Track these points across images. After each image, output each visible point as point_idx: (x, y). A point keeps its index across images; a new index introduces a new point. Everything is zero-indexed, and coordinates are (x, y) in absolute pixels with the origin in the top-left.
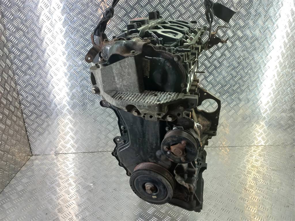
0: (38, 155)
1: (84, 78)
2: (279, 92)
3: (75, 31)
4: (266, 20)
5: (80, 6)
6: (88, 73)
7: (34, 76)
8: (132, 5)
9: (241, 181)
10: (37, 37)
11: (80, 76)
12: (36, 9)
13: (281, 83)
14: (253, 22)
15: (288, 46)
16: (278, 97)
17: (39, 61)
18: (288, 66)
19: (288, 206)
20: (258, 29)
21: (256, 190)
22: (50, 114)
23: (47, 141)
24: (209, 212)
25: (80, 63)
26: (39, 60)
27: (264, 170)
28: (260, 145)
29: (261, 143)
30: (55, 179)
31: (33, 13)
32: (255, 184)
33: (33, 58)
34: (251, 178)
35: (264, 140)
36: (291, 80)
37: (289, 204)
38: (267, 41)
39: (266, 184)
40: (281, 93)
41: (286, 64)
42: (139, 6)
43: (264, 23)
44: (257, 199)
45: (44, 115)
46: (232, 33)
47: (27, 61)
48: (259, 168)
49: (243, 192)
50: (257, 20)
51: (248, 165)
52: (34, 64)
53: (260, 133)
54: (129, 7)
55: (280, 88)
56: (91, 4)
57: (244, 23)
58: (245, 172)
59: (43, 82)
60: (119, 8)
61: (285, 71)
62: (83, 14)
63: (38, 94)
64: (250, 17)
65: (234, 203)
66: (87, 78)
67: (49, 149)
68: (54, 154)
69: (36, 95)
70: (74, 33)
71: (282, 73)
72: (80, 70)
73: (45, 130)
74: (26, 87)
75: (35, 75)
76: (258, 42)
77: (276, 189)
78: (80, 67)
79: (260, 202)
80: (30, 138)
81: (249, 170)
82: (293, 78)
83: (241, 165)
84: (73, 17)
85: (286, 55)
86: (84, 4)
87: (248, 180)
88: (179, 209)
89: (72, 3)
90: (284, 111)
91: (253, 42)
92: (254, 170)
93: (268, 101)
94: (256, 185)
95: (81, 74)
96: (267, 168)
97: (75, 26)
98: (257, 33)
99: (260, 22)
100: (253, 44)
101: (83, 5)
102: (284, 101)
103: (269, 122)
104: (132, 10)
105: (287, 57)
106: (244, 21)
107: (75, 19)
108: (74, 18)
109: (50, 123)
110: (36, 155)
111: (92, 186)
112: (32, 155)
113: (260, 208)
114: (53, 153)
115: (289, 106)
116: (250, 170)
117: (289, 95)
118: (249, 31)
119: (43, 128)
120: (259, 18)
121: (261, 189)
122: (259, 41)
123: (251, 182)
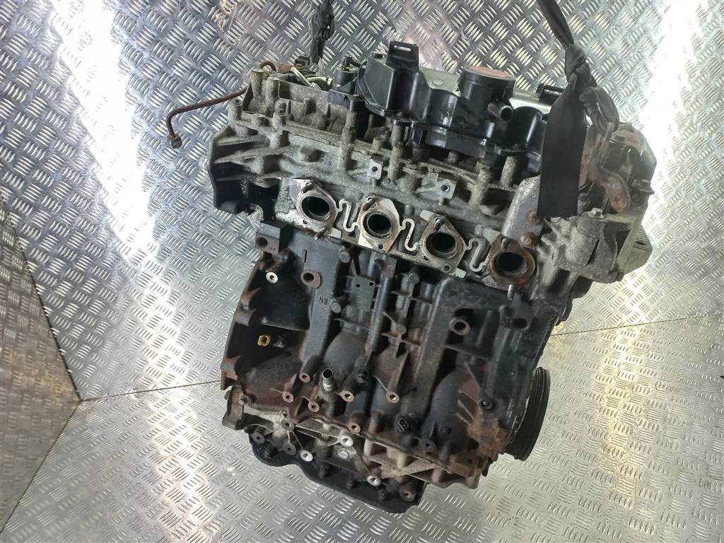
0: (95, 399)
1: (187, 203)
2: (678, 192)
3: (150, 87)
4: (641, 12)
5: (153, 22)
6: (195, 190)
7: (60, 212)
8: (289, 6)
9: (594, 427)
10: (53, 113)
11: (175, 199)
12: (40, 39)
13: (682, 168)
14: (607, 20)
15: (698, 73)
16: (678, 204)
17: (68, 172)
18: (699, 124)
19: (709, 484)
20: (621, 36)
21: (631, 447)
22: (111, 299)
23: (114, 364)
24: (518, 516)
25: (171, 166)
26: (66, 170)
27: (649, 392)
28: (635, 322)
29: (639, 318)
30: (142, 461)
31: (35, 51)
32: (629, 433)
33: (51, 168)
34: (617, 416)
35: (645, 312)
36: (709, 159)
37: (711, 476)
38: (644, 66)
39: (655, 429)
40: (683, 193)
41: (694, 122)
42: (309, 7)
43: (636, 19)
44: (634, 471)
45: (97, 305)
46: (553, 53)
47: (37, 175)
48: (636, 386)
49: (601, 456)
50: (616, 15)
51: (609, 381)
52: (54, 182)
53: (634, 296)
54: (282, 12)
55: (680, 180)
56: (181, 13)
57: (583, 25)
58: (602, 402)
59: (83, 223)
60: (256, 16)
61: (691, 137)
62: (163, 41)
63: (75, 255)
64: (598, 7)
65: (578, 487)
66: (194, 202)
67: (119, 382)
68: (133, 393)
69: (71, 258)
70: (147, 93)
71: (684, 143)
72: (173, 185)
73: (102, 338)
74: (41, 239)
75: (62, 207)
76: (622, 71)
77: (677, 442)
78: (173, 177)
79: (641, 478)
80: (70, 361)
81: (612, 396)
82: (714, 153)
83: (593, 384)
84: (139, 52)
85: (693, 97)
86: (165, 15)
87: (612, 422)
88: (447, 518)
89: (131, 16)
90: (692, 237)
91: (608, 71)
92: (624, 393)
93: (653, 215)
94: (631, 434)
95: (178, 194)
96: (655, 385)
97: (147, 74)
98: (618, 46)
99: (625, 18)
100: (608, 77)
101: (162, 18)
102: (691, 211)
103: (657, 266)
104: (291, 18)
105: (697, 101)
106: (583, 21)
107: (146, 55)
108: (142, 55)
109: (115, 321)
110: (88, 400)
111: (234, 474)
112: (81, 401)
113: (641, 495)
114: (132, 391)
115: (705, 224)
116: (614, 396)
117: (703, 197)
118: (598, 44)
119: (97, 336)
120: (621, 8)
121: (642, 443)
122: (625, 69)
123: (618, 426)
